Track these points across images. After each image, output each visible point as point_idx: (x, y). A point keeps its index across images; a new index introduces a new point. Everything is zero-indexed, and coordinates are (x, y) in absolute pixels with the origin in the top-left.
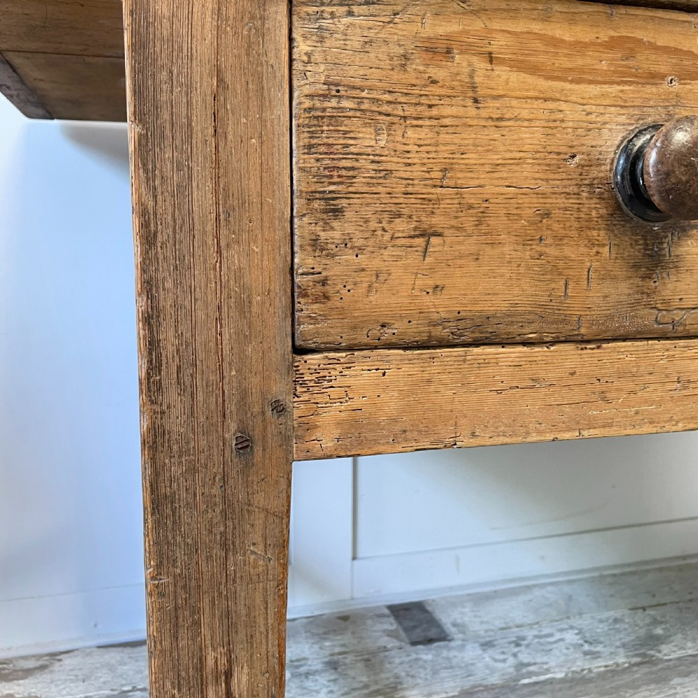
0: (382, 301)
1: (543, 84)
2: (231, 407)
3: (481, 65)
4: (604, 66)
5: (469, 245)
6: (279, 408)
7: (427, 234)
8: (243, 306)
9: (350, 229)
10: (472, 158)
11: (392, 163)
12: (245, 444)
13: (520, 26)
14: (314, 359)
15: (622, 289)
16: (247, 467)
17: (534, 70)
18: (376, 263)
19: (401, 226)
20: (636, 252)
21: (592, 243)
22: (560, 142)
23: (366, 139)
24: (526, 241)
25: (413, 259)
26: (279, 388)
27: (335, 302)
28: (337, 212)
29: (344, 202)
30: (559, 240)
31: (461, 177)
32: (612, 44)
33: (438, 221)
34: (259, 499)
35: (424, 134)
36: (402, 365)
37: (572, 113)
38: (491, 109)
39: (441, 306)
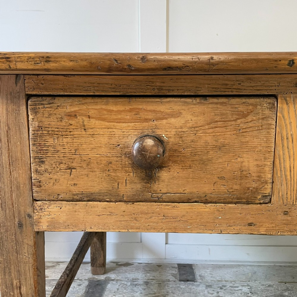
0: (57, 188)
1: (107, 124)
2: (16, 215)
3: (86, 119)
4: (128, 117)
5: (85, 172)
6: (30, 216)
7: (71, 168)
8: (18, 188)
9: (47, 167)
10: (84, 146)
11: (59, 148)
12: (20, 225)
13: (98, 107)
14: (39, 203)
15: (139, 186)
16: (21, 232)
17: (104, 120)
18: (55, 177)
19: (62, 166)
20: (143, 175)
21: (126, 172)
22: (114, 141)
23: (51, 141)
24: (104, 171)
25: (67, 176)
26: (29, 210)
27: (43, 188)
28: (43, 162)
29: (45, 159)
30: (115, 170)
31: (81, 152)
32: (131, 110)
33: (74, 165)
34: (25, 241)
35: (69, 140)
36: (67, 206)
37: (118, 132)
38: (90, 132)
39: (75, 190)
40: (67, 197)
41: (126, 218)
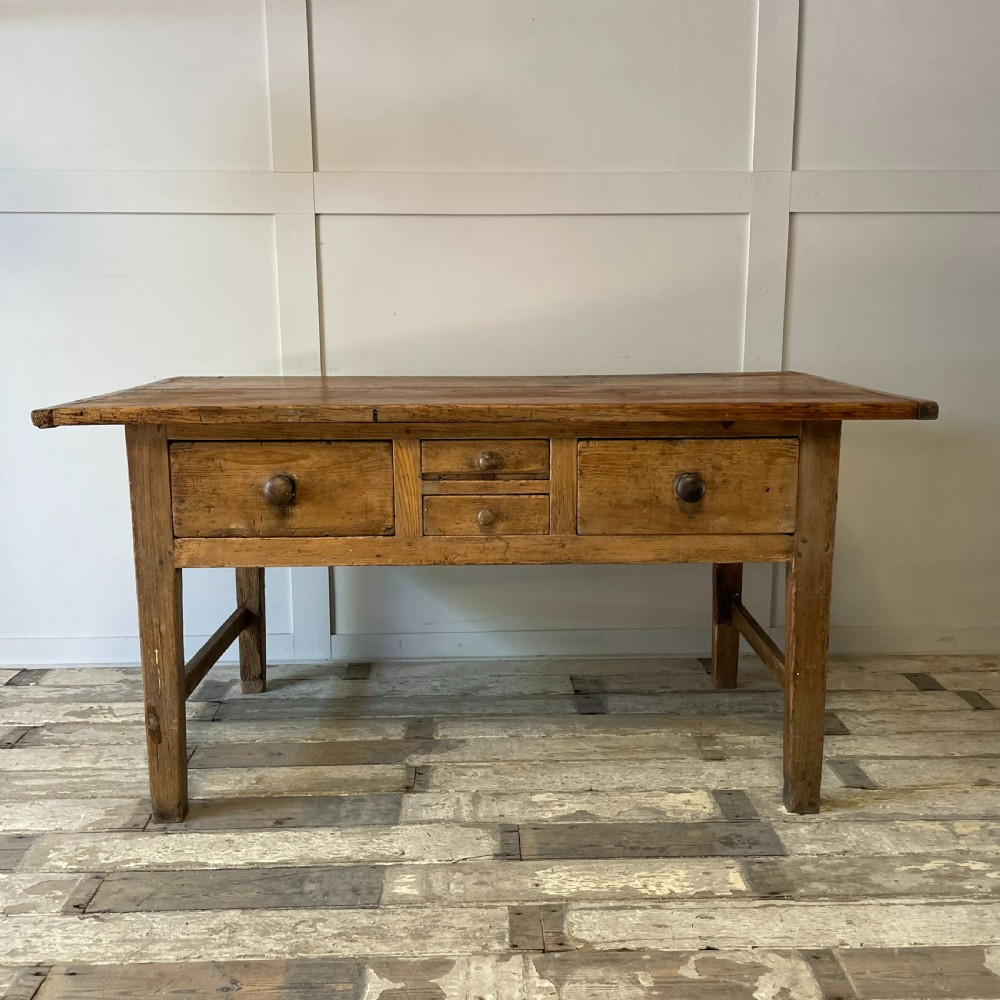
0: (197, 525)
1: (242, 466)
2: (157, 553)
3: (223, 462)
4: (261, 459)
5: (223, 510)
6: (171, 554)
7: (209, 507)
8: (159, 526)
9: (187, 506)
10: (221, 486)
11: (198, 488)
12: (161, 562)
13: (233, 450)
14: (179, 540)
15: (273, 522)
16: (162, 569)
17: (239, 462)
18: (195, 515)
19: (201, 505)
20: (277, 512)
21: (261, 509)
22: (249, 481)
23: (190, 482)
24: (240, 508)
25: (206, 513)
26: (170, 548)
27: (184, 525)
28: (183, 501)
29: (185, 499)
30: (251, 508)
31: (219, 491)
32: (264, 453)
33: (212, 503)
34: (166, 577)
35: (207, 480)
36: (206, 543)
37: (251, 472)
38: (227, 473)
39: (215, 526)
40: (206, 534)
41: (263, 553)
